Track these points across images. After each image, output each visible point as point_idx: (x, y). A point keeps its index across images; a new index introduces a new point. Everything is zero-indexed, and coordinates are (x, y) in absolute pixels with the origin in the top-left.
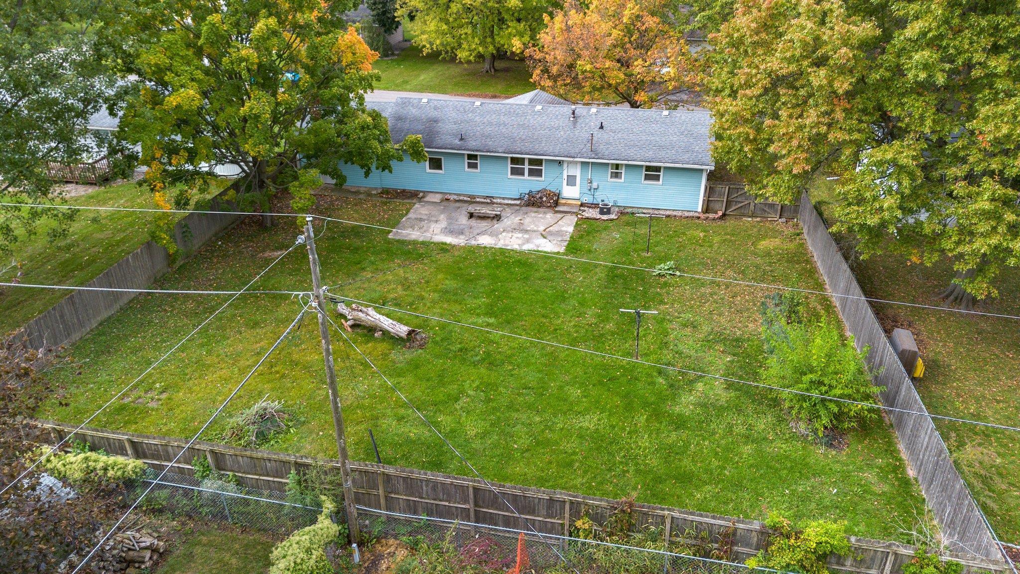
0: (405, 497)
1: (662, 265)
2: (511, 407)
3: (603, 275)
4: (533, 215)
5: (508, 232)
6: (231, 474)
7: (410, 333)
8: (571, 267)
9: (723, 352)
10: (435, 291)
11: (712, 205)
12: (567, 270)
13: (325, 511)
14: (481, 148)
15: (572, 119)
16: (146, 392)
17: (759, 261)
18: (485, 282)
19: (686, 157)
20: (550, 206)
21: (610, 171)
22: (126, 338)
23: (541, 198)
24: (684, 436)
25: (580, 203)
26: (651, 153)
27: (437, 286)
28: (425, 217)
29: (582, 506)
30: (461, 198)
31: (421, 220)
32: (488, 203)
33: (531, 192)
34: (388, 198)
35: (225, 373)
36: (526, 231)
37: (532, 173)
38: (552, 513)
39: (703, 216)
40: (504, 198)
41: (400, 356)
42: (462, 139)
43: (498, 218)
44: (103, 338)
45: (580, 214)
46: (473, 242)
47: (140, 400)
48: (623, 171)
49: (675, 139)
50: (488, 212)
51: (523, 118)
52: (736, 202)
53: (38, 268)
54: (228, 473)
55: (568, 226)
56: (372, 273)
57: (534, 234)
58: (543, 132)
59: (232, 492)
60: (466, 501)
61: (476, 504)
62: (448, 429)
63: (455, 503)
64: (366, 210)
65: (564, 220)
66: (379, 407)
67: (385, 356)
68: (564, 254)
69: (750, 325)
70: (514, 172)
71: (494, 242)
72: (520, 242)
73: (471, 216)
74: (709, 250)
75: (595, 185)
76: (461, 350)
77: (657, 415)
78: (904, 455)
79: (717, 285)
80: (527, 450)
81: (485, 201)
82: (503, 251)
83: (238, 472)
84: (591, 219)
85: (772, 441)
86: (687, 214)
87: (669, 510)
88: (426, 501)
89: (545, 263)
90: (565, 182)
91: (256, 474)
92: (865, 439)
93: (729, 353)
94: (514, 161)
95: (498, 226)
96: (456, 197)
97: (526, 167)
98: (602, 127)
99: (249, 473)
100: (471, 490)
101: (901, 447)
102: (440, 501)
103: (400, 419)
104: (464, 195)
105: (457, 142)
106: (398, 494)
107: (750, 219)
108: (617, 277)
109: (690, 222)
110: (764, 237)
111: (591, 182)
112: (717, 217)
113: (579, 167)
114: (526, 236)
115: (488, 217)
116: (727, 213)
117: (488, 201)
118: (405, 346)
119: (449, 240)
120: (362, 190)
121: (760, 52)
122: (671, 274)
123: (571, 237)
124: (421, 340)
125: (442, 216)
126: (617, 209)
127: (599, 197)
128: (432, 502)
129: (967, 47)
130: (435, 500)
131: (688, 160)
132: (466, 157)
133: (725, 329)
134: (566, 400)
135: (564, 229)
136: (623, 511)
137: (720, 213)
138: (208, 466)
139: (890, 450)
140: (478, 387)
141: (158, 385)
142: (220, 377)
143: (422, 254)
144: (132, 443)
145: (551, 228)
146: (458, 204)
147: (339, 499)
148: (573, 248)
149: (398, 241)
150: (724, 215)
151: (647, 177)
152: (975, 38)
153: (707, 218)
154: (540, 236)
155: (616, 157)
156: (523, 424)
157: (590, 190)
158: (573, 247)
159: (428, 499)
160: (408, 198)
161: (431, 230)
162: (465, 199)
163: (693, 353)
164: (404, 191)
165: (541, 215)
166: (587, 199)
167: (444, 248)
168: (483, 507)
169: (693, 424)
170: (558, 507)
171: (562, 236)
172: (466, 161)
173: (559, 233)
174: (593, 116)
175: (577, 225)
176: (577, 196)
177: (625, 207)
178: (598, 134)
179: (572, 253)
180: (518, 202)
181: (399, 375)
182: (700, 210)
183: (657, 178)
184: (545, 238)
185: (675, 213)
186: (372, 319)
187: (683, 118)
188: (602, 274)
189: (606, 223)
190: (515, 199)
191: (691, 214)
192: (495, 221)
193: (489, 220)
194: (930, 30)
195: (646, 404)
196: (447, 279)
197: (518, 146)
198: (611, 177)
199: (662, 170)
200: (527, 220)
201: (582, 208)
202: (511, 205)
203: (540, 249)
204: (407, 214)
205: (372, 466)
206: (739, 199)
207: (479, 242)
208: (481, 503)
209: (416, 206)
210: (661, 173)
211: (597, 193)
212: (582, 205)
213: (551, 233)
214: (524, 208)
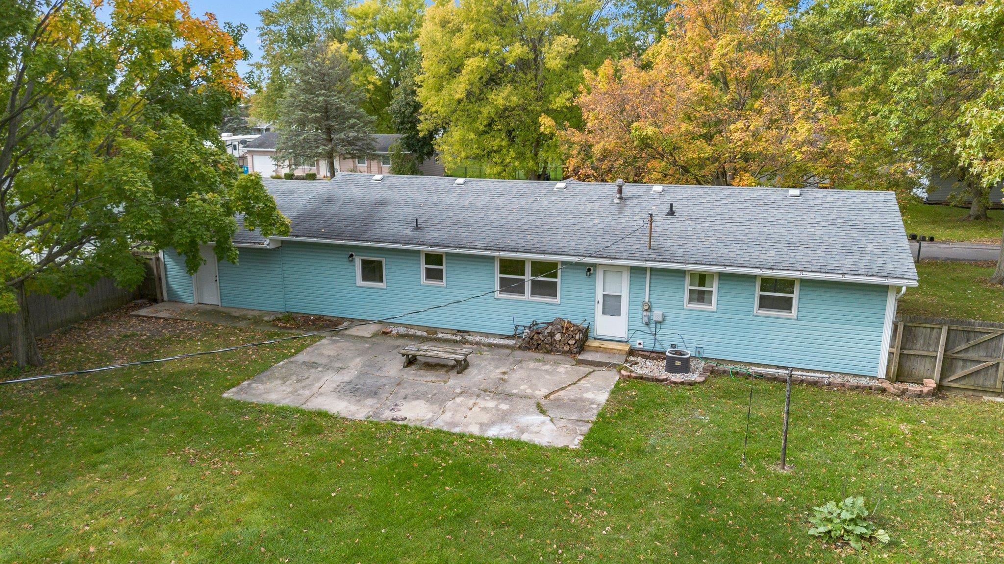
4: (532, 365)
5: (471, 395)
8: (587, 491)
11: (908, 365)
12: (575, 498)
15: (617, 201)
19: (850, 261)
20: (569, 352)
21: (687, 287)
23: (552, 335)
25: (627, 348)
26: (772, 253)
28: (323, 361)
31: (312, 366)
32: (456, 342)
33: (535, 324)
36: (508, 396)
37: (538, 289)
39: (886, 385)
40: (487, 335)
42: (417, 228)
43: (461, 367)
45: (626, 369)
46: (387, 415)
48: (715, 288)
49: (819, 232)
50: (442, 355)
52: (965, 361)
55: (597, 391)
57: (524, 402)
65: (591, 379)
68: (576, 453)
70: (507, 286)
71: (429, 416)
72: (485, 418)
73: (411, 361)
75: (657, 315)
81: (454, 337)
84: (648, 379)
86: (853, 381)
89: (525, 476)
90: (599, 308)
95: (455, 382)
96: (402, 330)
97: (528, 277)
98: (671, 213)
104: (419, 327)
105: (408, 232)
109: (865, 397)
111: (649, 309)
112: (924, 390)
113: (626, 277)
114: (504, 407)
115: (443, 366)
116: (945, 383)
117: (459, 338)
123: (600, 415)
125: (357, 361)
126: (703, 364)
127: (666, 342)
131: (854, 268)
132: (423, 259)
135: (589, 395)
137: (931, 384)
143: (259, 435)
145: (561, 393)
146: (398, 342)
148: (601, 442)
149: (235, 404)
150: (941, 388)
151: (765, 303)
153: (904, 392)
154: (532, 409)
155: (700, 258)
157: (648, 324)
158: (600, 438)
160: (319, 329)
161: (317, 385)
164: (320, 318)
165: (547, 367)
166: (642, 341)
171: (580, 410)
172: (423, 266)
173: (577, 404)
174: (657, 196)
175: (617, 390)
176: (622, 334)
177: (720, 361)
178: (661, 223)
179: (596, 452)
180: (511, 342)
182: (882, 374)
183: (786, 305)
184: (543, 412)
185: (826, 378)
189: (680, 390)
190: (507, 337)
191: (864, 382)
192: (453, 374)
193: (442, 372)
197: (513, 240)
198: (691, 300)
199: (797, 287)
200: (519, 374)
201: (631, 358)
202: (497, 346)
203: (525, 438)
204: (293, 355)
206: (972, 355)
207: (398, 414)
209: (324, 341)
210: (795, 296)
211: (662, 332)
212: (632, 352)
213: (559, 404)
214: (519, 354)
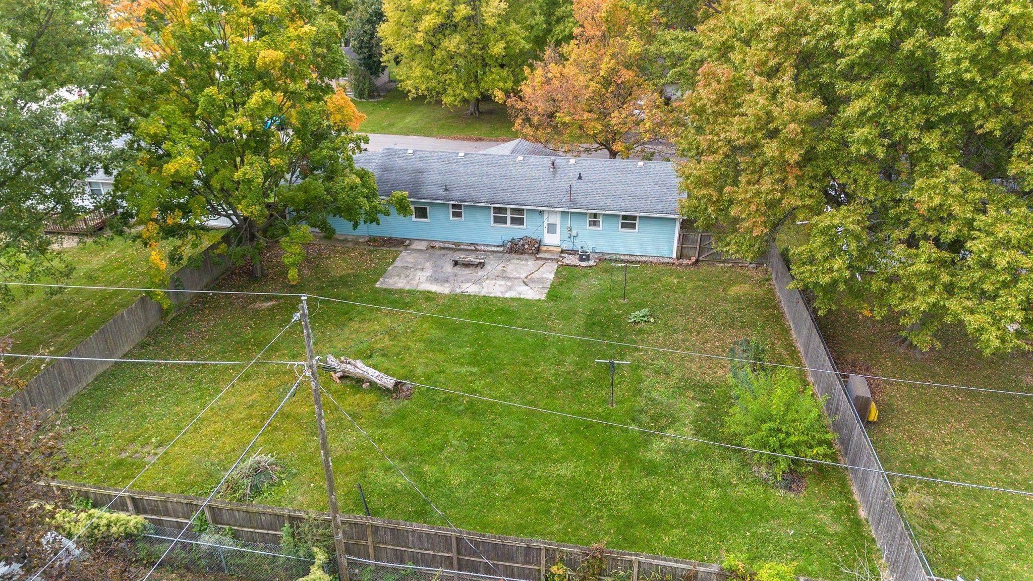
0: (392, 547)
1: (637, 313)
2: (493, 456)
3: (582, 323)
4: (515, 261)
5: (492, 279)
6: (227, 527)
7: (396, 384)
8: (551, 314)
9: (692, 399)
10: (420, 341)
11: (685, 252)
12: (547, 317)
13: (318, 562)
14: (465, 199)
15: (551, 170)
16: (143, 446)
17: (729, 306)
18: (469, 331)
19: (660, 206)
20: (532, 253)
21: (588, 219)
22: (122, 392)
23: (523, 245)
24: (654, 482)
25: (560, 250)
26: (627, 203)
27: (422, 335)
28: (411, 265)
29: (557, 553)
30: (446, 245)
31: (407, 268)
32: (472, 250)
33: (513, 239)
34: (375, 246)
35: (219, 426)
36: (509, 279)
37: (515, 221)
38: (530, 559)
39: (677, 262)
40: (487, 245)
41: (387, 407)
42: (446, 190)
43: (481, 265)
44: (99, 393)
45: (561, 261)
46: (458, 291)
47: (137, 455)
48: (601, 220)
49: (649, 189)
50: (472, 259)
51: (505, 169)
52: (708, 249)
53: (34, 322)
54: (224, 526)
55: (548, 272)
56: (360, 323)
57: (516, 282)
58: (524, 183)
59: (228, 545)
60: (449, 550)
61: (459, 553)
62: (433, 478)
63: (439, 551)
64: (353, 258)
65: (545, 267)
66: (368, 458)
67: (372, 407)
68: (545, 301)
69: (719, 371)
70: (498, 220)
71: (477, 290)
72: (503, 289)
73: (456, 263)
74: (682, 296)
75: (574, 233)
76: (445, 400)
77: (629, 461)
78: (857, 497)
79: (689, 332)
80: (508, 498)
81: (469, 248)
82: (486, 299)
83: (234, 526)
84: (571, 266)
85: (736, 485)
86: (662, 260)
87: (636, 555)
88: (412, 550)
89: (527, 311)
90: (546, 230)
91: (251, 527)
92: (821, 482)
93: (699, 400)
94: (498, 210)
95: (481, 273)
96: (441, 244)
97: (509, 216)
98: (580, 178)
99: (244, 527)
100: (454, 541)
101: (854, 489)
102: (425, 550)
103: (387, 469)
104: (449, 243)
105: (442, 192)
106: (386, 544)
107: (722, 265)
108: (595, 324)
109: (665, 267)
110: (734, 283)
111: (570, 230)
112: (690, 263)
113: (559, 216)
114: (509, 283)
115: (473, 265)
116: (700, 259)
117: (473, 248)
118: (392, 397)
119: (434, 288)
120: (349, 238)
121: (720, 120)
122: (645, 321)
123: (552, 285)
124: (407, 391)
125: (428, 264)
126: (596, 256)
127: (578, 245)
128: (418, 551)
129: (902, 124)
130: (420, 549)
131: (661, 210)
132: (451, 207)
133: (695, 375)
134: (544, 448)
135: (545, 276)
136: (594, 557)
137: (694, 259)
138: (206, 521)
139: (844, 492)
140: (461, 437)
141: (153, 440)
142: (214, 431)
143: (408, 303)
144: (133, 500)
145: (533, 275)
146: (443, 252)
147: (331, 550)
148: (554, 296)
149: (385, 290)
150: (697, 261)
151: (624, 226)
152: (910, 115)
153: (681, 264)
154: (522, 284)
155: (594, 206)
156: (504, 472)
157: (570, 237)
158: (553, 294)
159: (414, 548)
160: (395, 246)
161: (417, 278)
162: (450, 246)
163: (664, 400)
164: (390, 239)
165: (523, 262)
166: (567, 246)
167: (429, 297)
168: (465, 556)
169: (663, 469)
170: (535, 555)
171: (543, 283)
172: (451, 210)
173: (540, 280)
174: (572, 167)
175: (557, 272)
176: (557, 243)
177: (603, 254)
178: (576, 185)
179: (553, 300)
180: (501, 249)
181: (386, 426)
182: (674, 256)
183: (633, 226)
184: (527, 285)
185: (651, 259)
186: (360, 372)
187: (657, 168)
188: (580, 321)
189: (585, 270)
190: (498, 246)
191: (666, 260)
192: (479, 268)
193: (473, 268)
194: (869, 109)
195: (620, 451)
196: (432, 328)
197: (500, 197)
198: (590, 225)
199: (638, 219)
200: (510, 267)
201: (562, 255)
202: (495, 252)
203: (522, 296)
204: (393, 262)
205: (361, 518)
206: (710, 246)
207: (463, 290)
208: (463, 551)
209: (403, 253)
210: (637, 222)
211: (577, 241)
212: (562, 251)
213: (533, 280)
214: (507, 255)
